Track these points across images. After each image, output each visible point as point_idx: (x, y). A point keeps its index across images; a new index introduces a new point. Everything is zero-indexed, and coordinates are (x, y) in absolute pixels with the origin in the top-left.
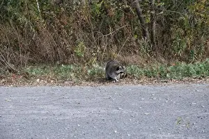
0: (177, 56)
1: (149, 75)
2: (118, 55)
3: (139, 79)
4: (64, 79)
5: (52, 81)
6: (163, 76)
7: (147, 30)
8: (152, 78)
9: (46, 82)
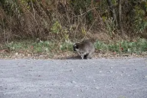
0: (139, 33)
1: (113, 50)
2: (88, 33)
3: (103, 53)
4: (39, 53)
5: (29, 55)
6: (124, 51)
7: (114, 11)
8: (115, 52)
9: (23, 55)
